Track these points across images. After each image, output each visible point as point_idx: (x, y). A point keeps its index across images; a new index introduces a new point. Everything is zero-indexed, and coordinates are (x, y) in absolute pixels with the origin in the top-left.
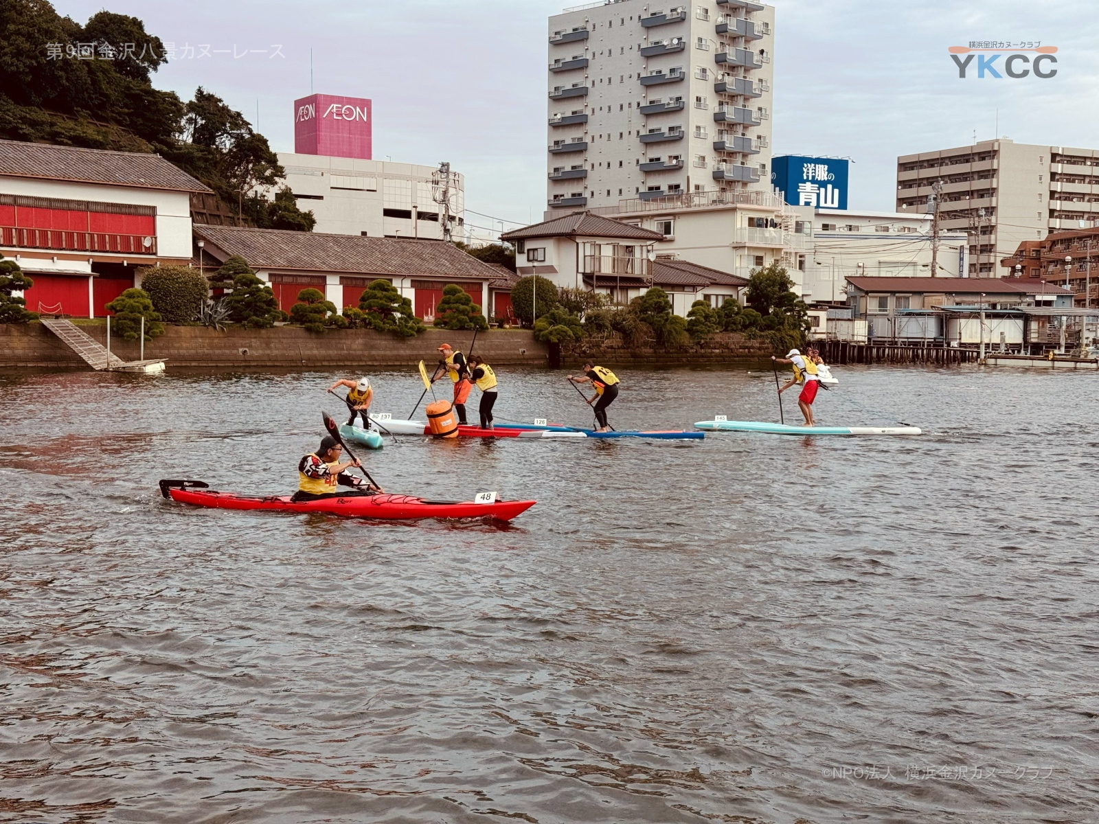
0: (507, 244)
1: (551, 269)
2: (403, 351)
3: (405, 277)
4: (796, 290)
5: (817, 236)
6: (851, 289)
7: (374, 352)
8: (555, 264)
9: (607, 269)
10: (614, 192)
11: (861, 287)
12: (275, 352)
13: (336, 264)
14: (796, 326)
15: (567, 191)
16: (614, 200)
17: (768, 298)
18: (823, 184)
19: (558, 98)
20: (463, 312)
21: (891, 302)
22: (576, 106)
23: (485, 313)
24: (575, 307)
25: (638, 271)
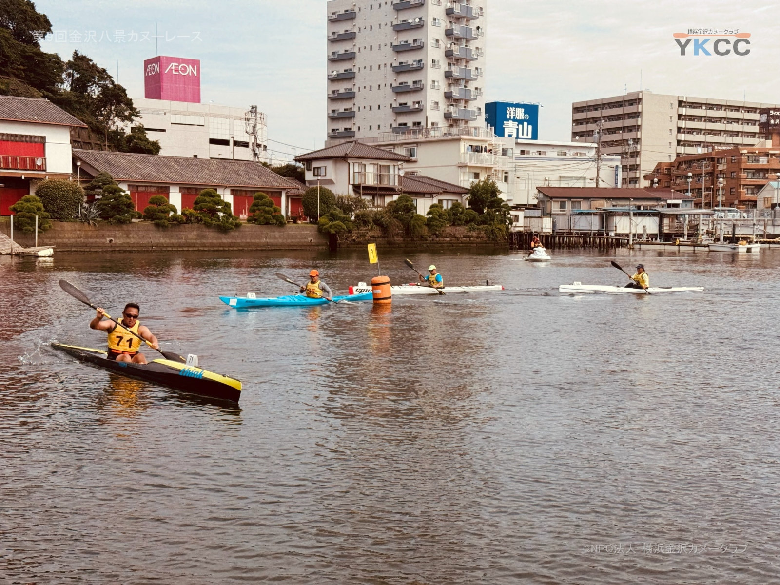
0: (299, 164)
1: (331, 182)
2: (226, 240)
3: (226, 187)
4: (503, 196)
5: (517, 158)
6: (541, 196)
7: (204, 241)
8: (333, 178)
9: (370, 181)
10: (375, 127)
11: (547, 195)
12: (133, 241)
13: (175, 177)
14: (503, 222)
15: (341, 126)
16: (374, 133)
17: (483, 202)
18: (521, 122)
19: (334, 60)
20: (268, 212)
21: (568, 205)
22: (347, 66)
23: (283, 213)
24: (347, 209)
25: (392, 182)
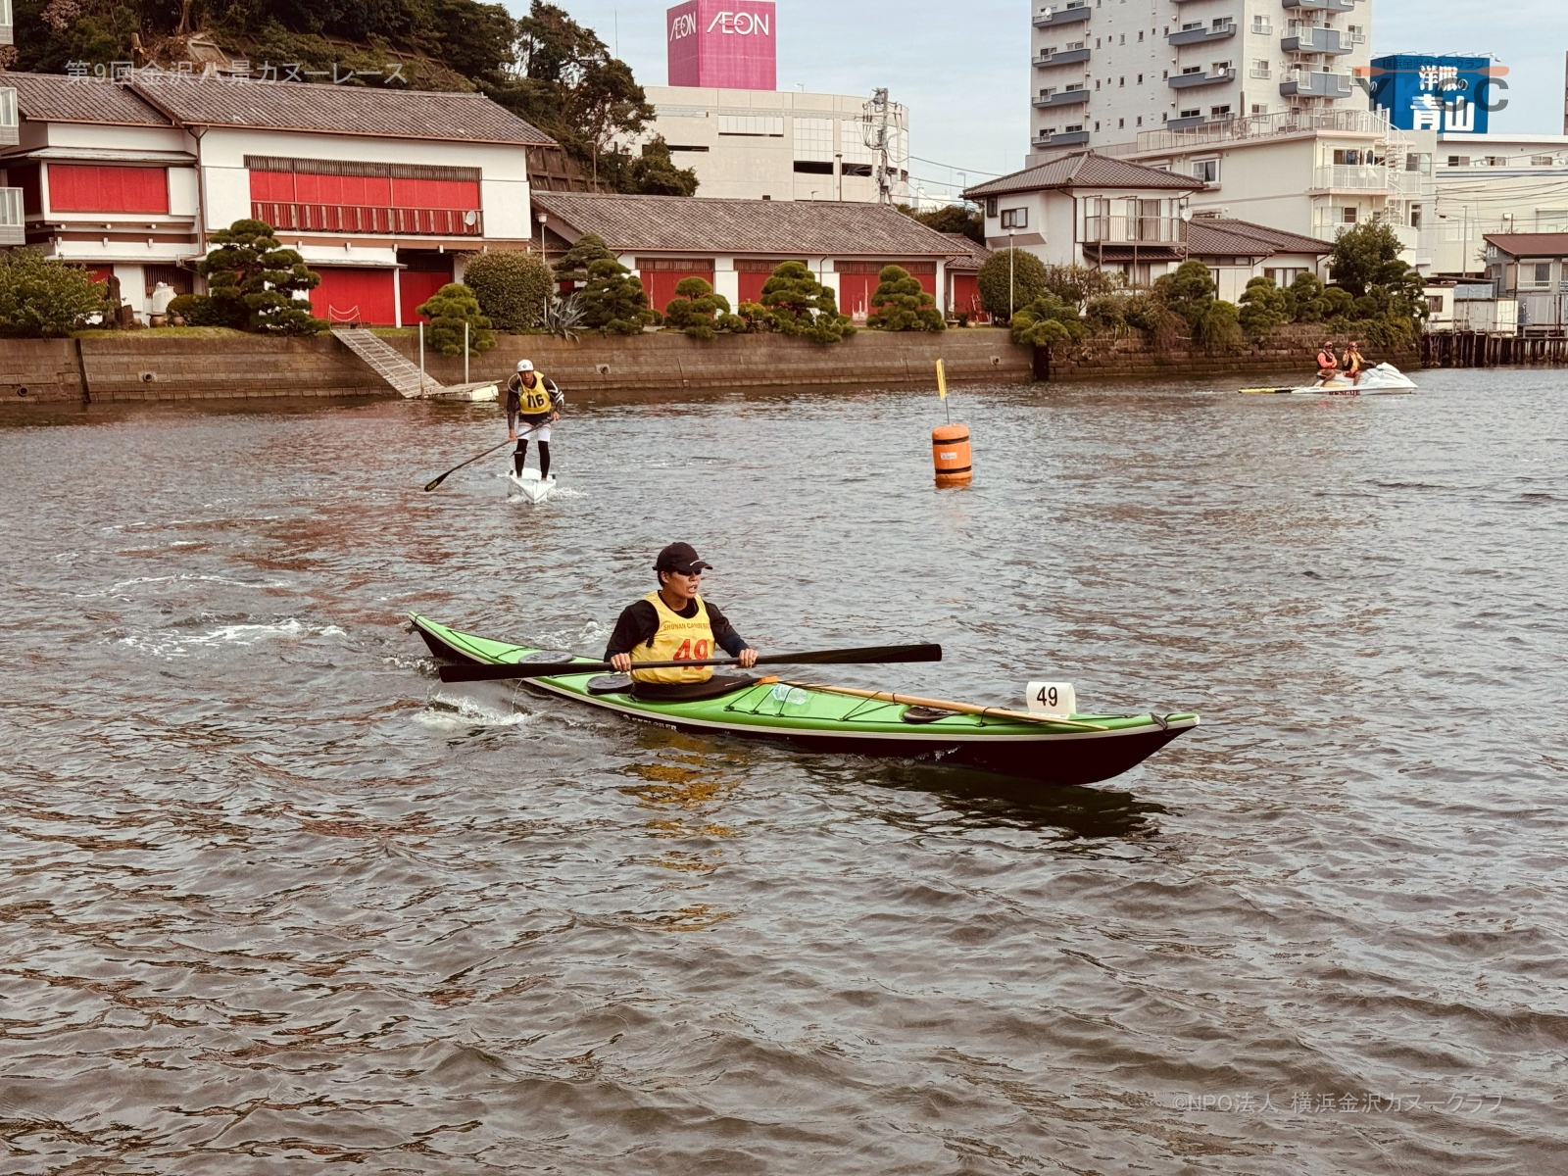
0: (971, 205)
1: (1036, 239)
2: (824, 363)
3: (825, 256)
4: (1406, 257)
5: (1441, 174)
6: (1493, 253)
7: (783, 366)
8: (1041, 231)
9: (1120, 235)
10: (1131, 122)
11: (1509, 250)
12: (646, 369)
13: (727, 241)
14: (1407, 311)
15: (1059, 123)
16: (1131, 133)
17: (1362, 271)
20: (908, 305)
21: (1555, 272)
23: (940, 306)
24: (1072, 294)
25: (1165, 235)
